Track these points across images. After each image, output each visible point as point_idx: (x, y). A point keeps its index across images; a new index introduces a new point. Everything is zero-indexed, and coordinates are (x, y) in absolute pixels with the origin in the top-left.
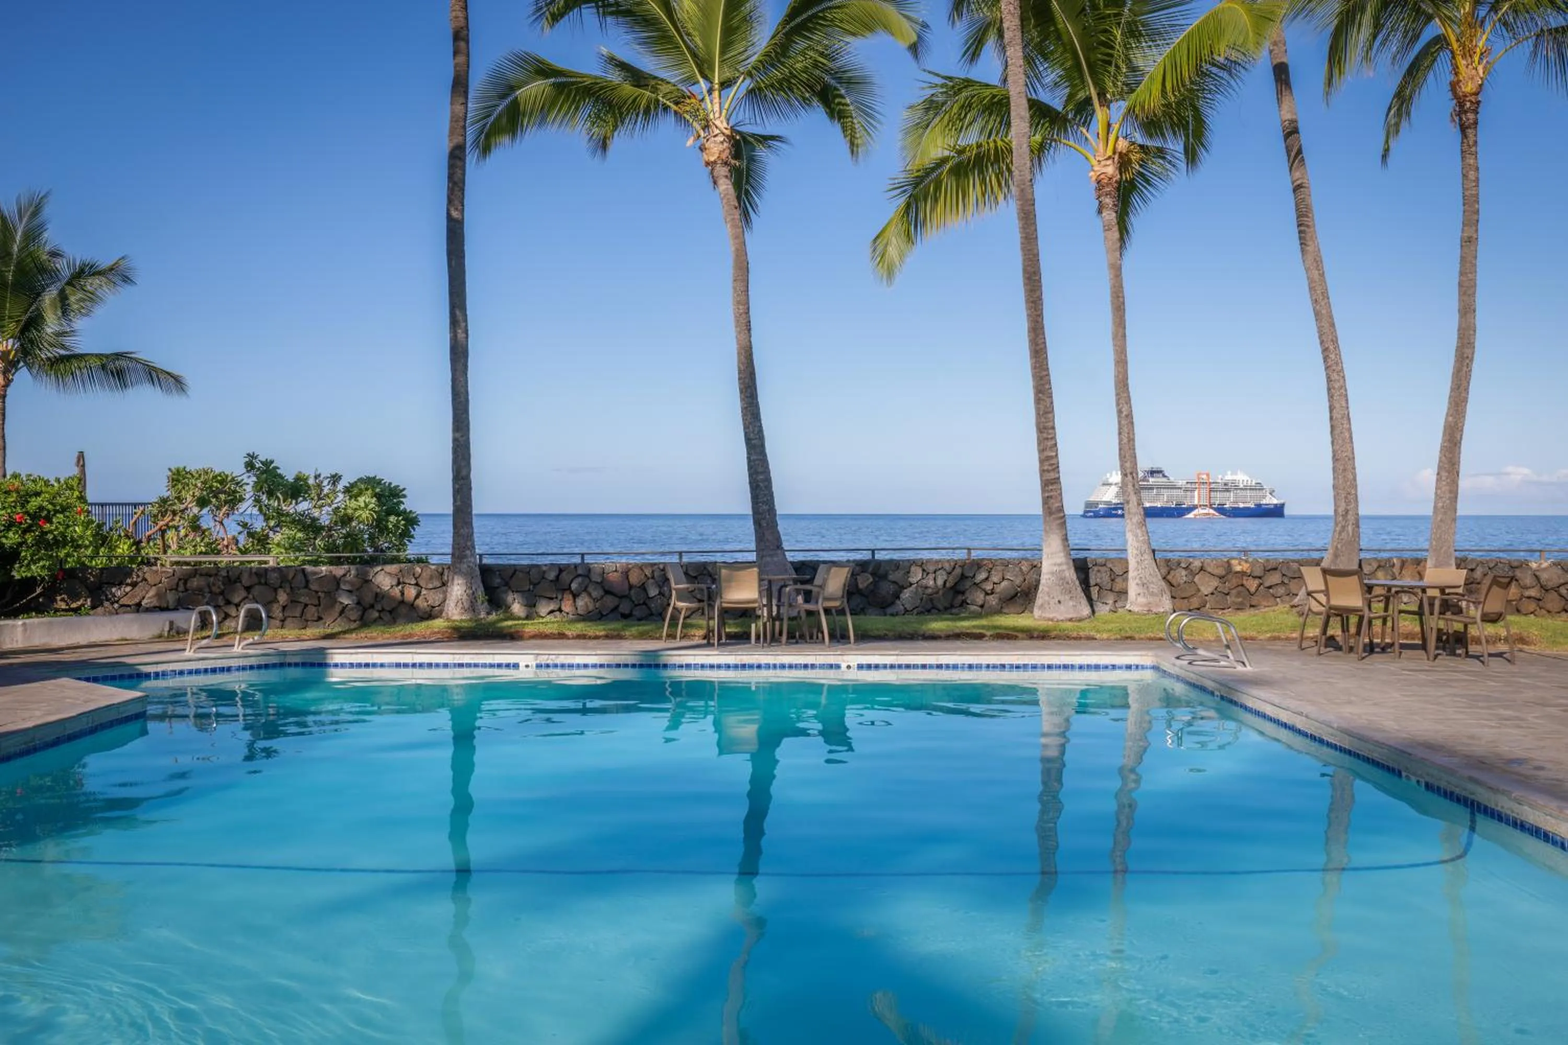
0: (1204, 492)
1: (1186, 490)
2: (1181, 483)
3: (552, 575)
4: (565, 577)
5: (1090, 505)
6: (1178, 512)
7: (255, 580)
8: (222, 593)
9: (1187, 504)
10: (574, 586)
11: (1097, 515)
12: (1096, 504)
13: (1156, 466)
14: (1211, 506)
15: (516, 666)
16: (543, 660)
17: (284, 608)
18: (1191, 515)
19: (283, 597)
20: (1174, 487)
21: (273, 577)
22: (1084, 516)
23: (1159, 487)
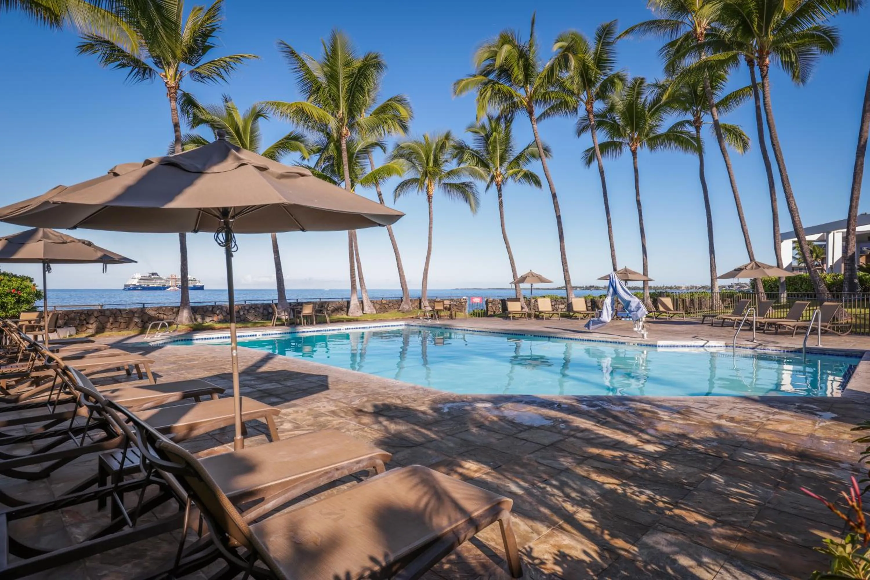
0: (174, 281)
1: (167, 281)
2: (165, 278)
3: (210, 309)
4: (215, 309)
5: (126, 286)
6: (164, 288)
7: (100, 314)
8: (85, 320)
9: (167, 285)
10: (217, 312)
11: (129, 289)
12: (129, 285)
13: (154, 272)
14: (176, 286)
15: (256, 335)
16: (264, 333)
17: (112, 324)
18: (169, 289)
19: (111, 320)
20: (162, 280)
21: (108, 313)
22: (124, 290)
23: (156, 279)
